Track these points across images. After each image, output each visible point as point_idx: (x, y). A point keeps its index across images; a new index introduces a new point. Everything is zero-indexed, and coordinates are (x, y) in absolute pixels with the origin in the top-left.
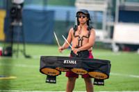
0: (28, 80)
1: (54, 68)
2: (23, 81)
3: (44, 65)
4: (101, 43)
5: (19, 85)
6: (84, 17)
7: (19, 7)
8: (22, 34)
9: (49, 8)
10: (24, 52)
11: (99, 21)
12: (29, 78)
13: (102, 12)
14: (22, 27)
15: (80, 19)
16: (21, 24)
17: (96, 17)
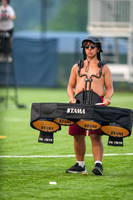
0: (23, 141)
1: (52, 120)
2: (16, 142)
3: (38, 116)
4: (126, 83)
5: (11, 148)
6: (92, 48)
7: (7, 35)
8: (12, 74)
9: (50, 35)
10: (15, 99)
11: (122, 51)
12: (24, 138)
13: (126, 39)
14: (12, 64)
15: (87, 51)
16: (10, 59)
17: (117, 46)
